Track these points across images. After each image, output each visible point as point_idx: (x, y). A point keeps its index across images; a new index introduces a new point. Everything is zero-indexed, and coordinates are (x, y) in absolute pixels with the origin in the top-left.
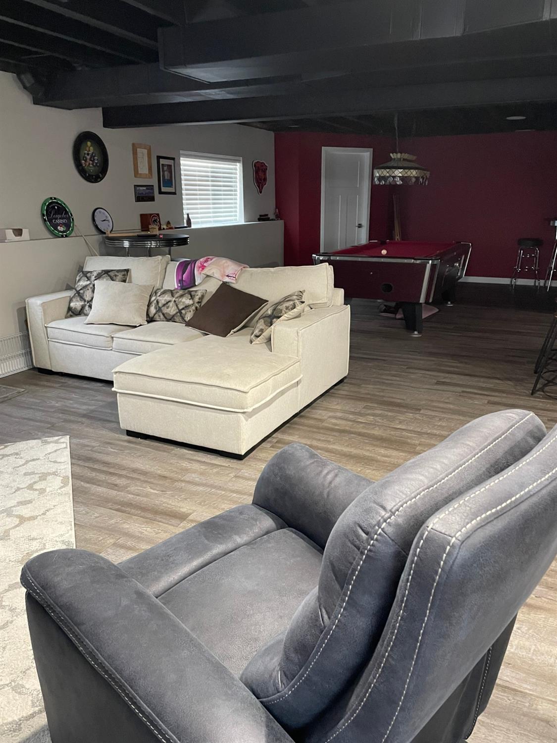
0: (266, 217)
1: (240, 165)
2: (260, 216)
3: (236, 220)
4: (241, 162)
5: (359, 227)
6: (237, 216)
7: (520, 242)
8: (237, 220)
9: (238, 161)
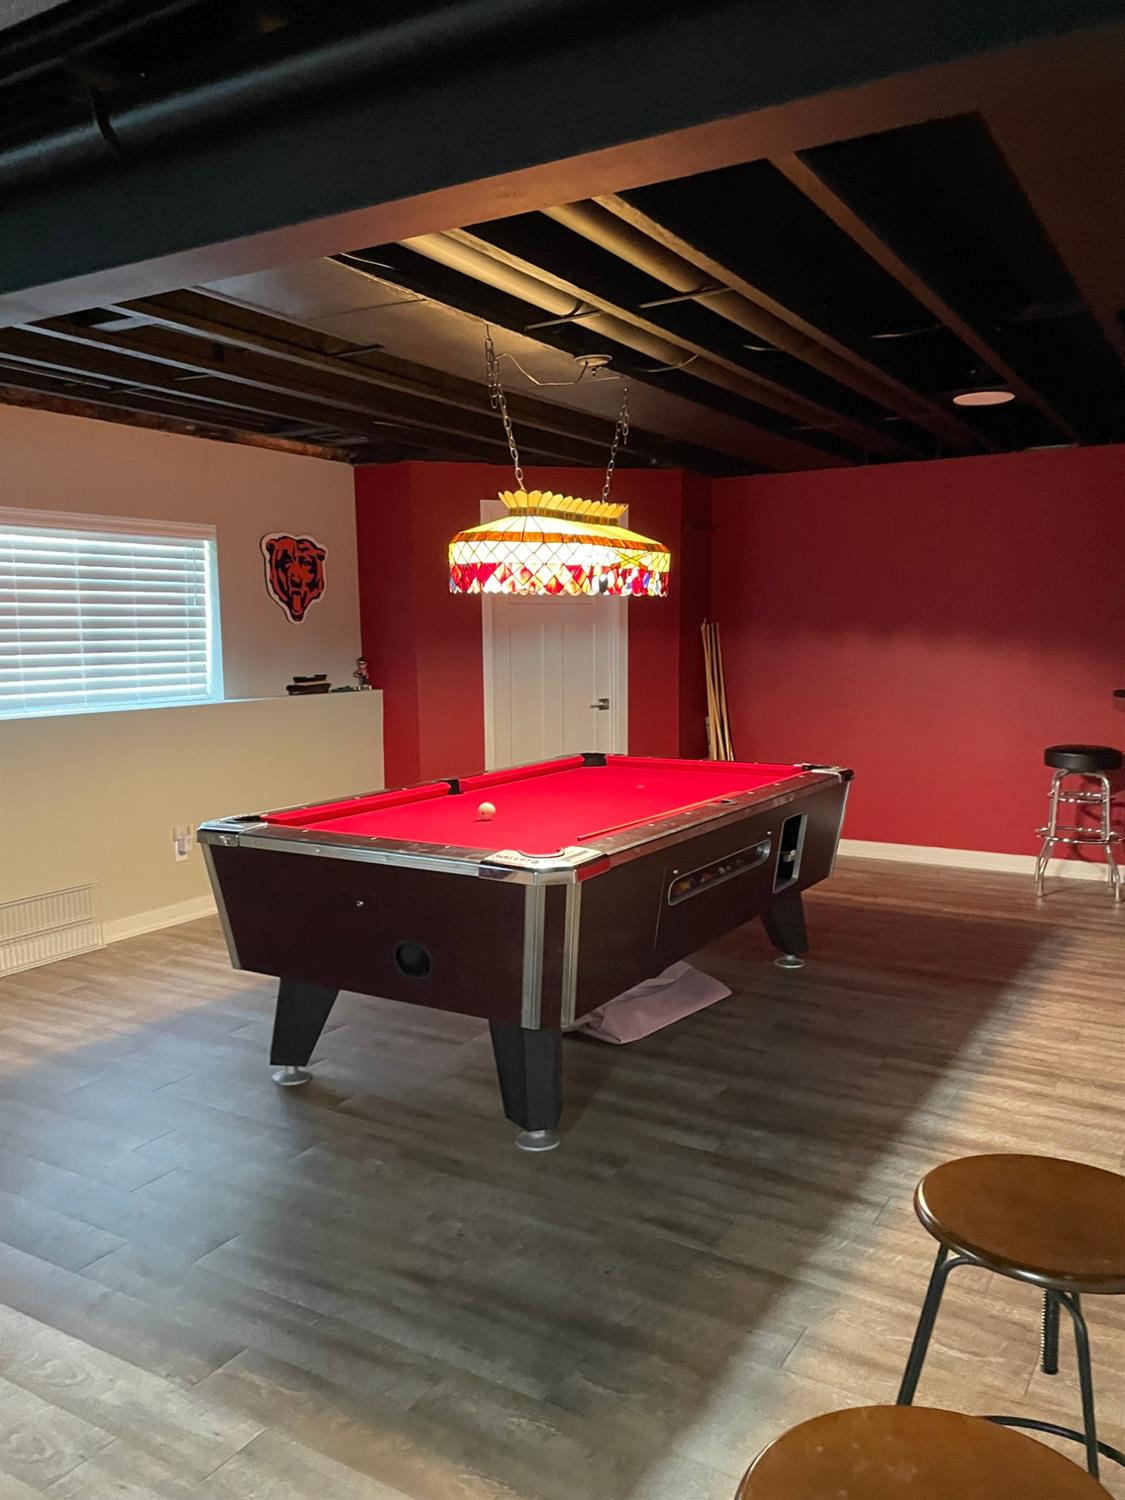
0: (322, 682)
1: (211, 546)
2: (297, 680)
3: (203, 691)
4: (214, 538)
5: (601, 708)
6: (205, 683)
7: (1053, 757)
8: (205, 692)
9: (205, 535)
